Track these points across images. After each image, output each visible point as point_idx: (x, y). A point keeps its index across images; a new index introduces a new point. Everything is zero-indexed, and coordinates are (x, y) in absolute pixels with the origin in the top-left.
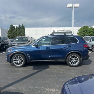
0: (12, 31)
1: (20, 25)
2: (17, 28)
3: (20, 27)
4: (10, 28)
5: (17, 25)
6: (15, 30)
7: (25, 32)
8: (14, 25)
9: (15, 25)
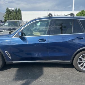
0: (9, 15)
1: (16, 9)
2: (13, 12)
3: (17, 11)
4: (6, 11)
5: (13, 9)
6: (12, 14)
7: (21, 16)
8: (10, 9)
9: (12, 9)
